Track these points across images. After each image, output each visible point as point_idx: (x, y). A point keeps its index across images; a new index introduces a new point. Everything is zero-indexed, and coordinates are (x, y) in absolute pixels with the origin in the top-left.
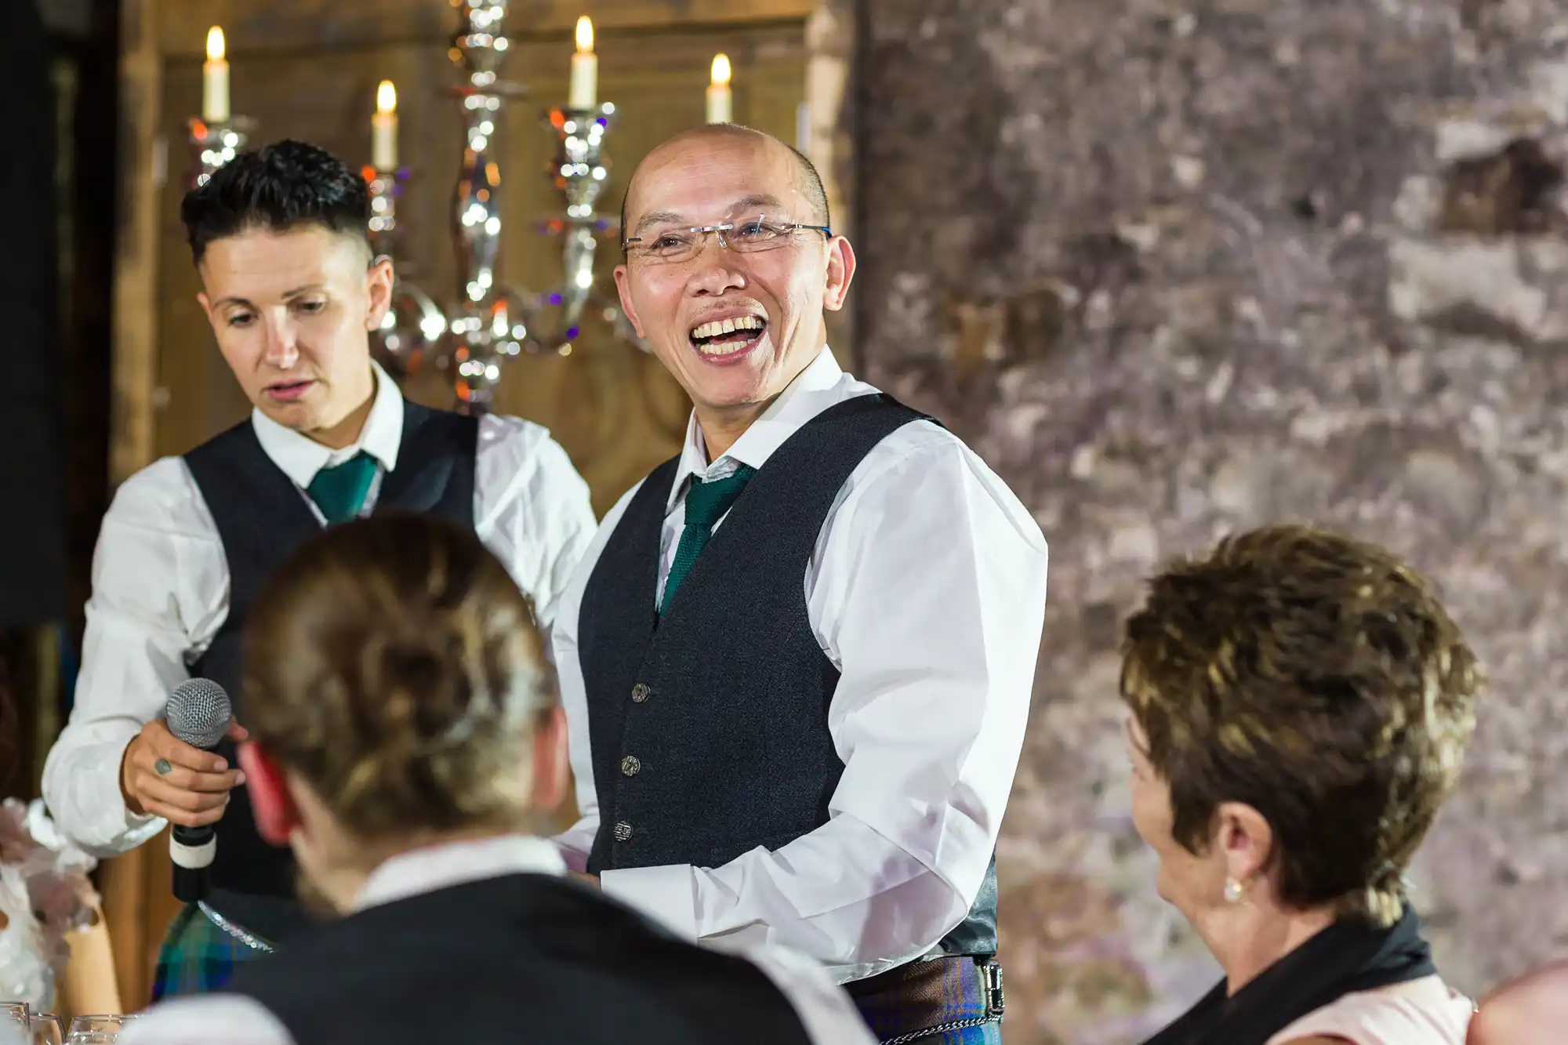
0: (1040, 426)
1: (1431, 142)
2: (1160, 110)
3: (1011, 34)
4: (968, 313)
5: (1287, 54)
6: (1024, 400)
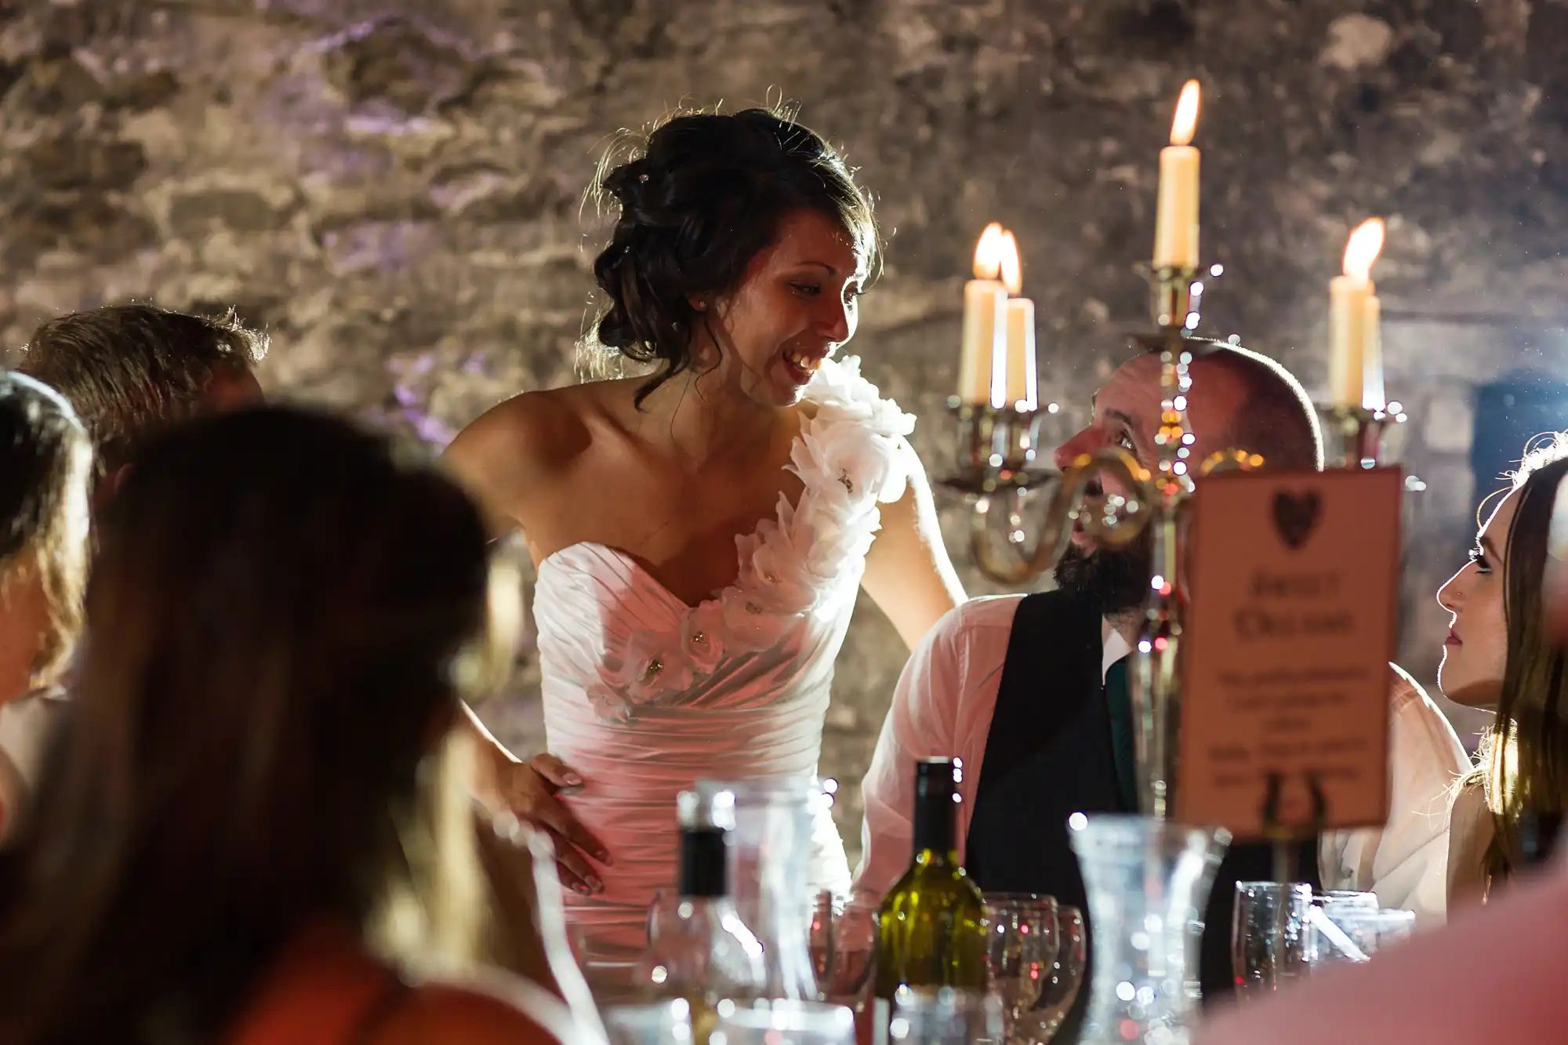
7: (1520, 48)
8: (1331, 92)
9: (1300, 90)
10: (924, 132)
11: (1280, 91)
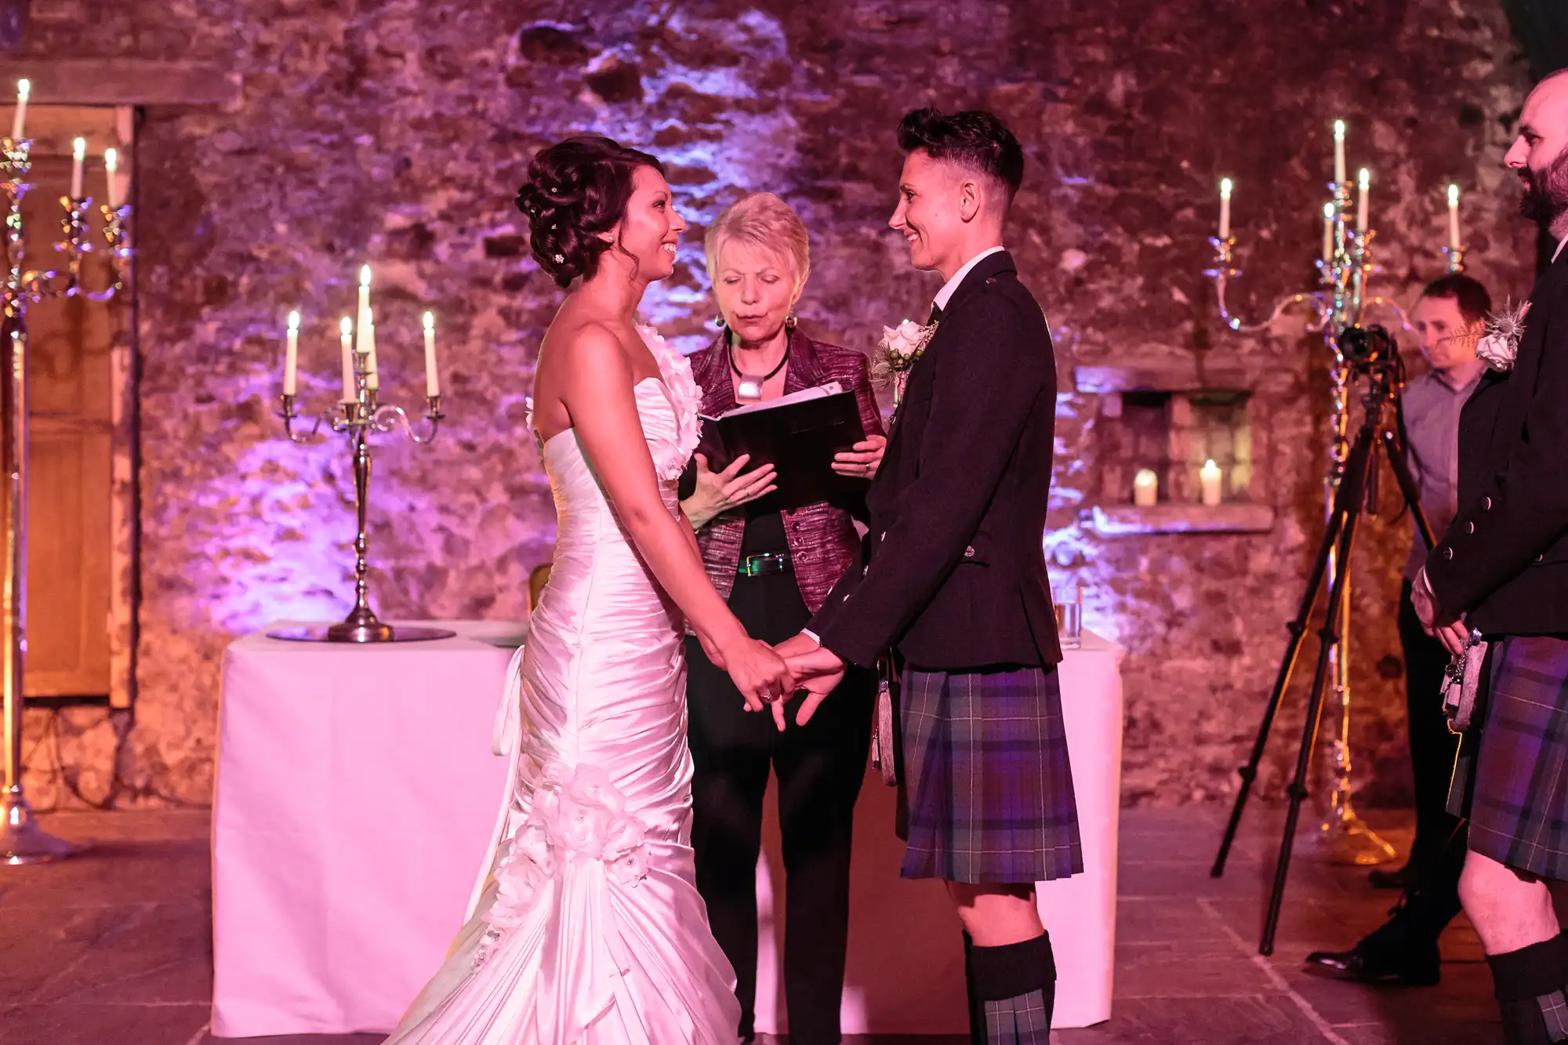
0: (219, 330)
1: (381, 222)
2: (270, 204)
3: (206, 170)
4: (186, 282)
5: (322, 184)
6: (210, 320)
7: (1135, 262)
8: (1063, 279)
9: (1052, 280)
10: (905, 298)
11: (1044, 279)
